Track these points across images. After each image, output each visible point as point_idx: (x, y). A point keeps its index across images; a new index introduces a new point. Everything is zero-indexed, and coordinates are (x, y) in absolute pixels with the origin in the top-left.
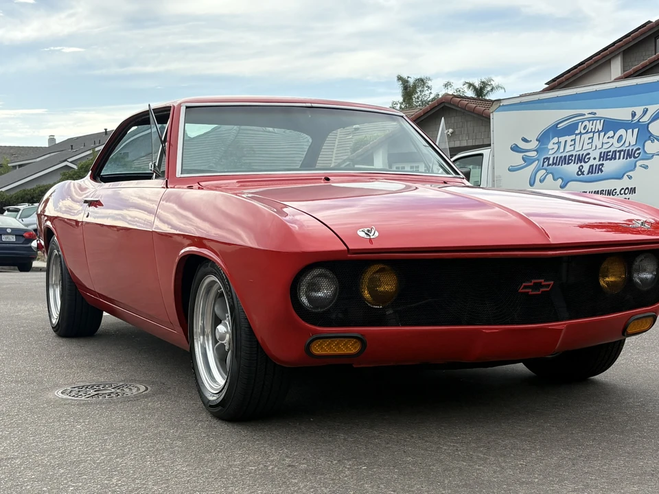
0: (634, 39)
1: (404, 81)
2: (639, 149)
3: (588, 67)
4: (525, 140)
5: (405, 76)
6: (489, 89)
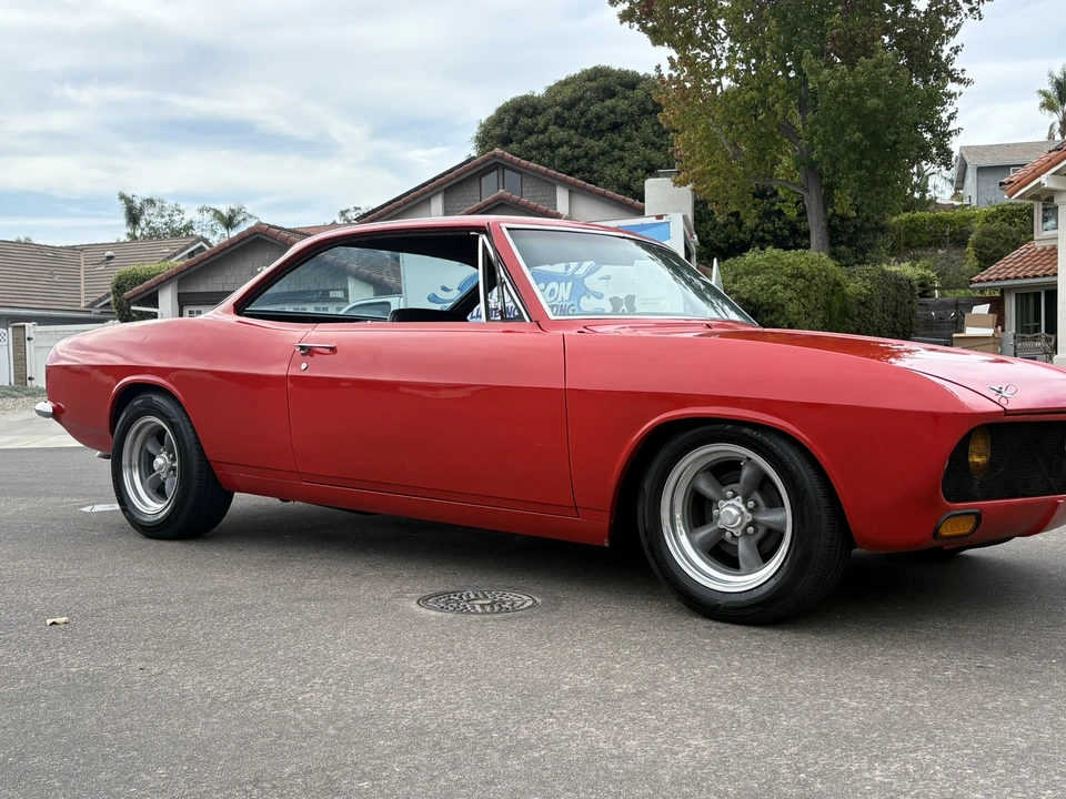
0: (458, 176)
1: (128, 201)
2: (573, 305)
3: (405, 203)
4: (445, 289)
5: (129, 195)
6: (240, 218)
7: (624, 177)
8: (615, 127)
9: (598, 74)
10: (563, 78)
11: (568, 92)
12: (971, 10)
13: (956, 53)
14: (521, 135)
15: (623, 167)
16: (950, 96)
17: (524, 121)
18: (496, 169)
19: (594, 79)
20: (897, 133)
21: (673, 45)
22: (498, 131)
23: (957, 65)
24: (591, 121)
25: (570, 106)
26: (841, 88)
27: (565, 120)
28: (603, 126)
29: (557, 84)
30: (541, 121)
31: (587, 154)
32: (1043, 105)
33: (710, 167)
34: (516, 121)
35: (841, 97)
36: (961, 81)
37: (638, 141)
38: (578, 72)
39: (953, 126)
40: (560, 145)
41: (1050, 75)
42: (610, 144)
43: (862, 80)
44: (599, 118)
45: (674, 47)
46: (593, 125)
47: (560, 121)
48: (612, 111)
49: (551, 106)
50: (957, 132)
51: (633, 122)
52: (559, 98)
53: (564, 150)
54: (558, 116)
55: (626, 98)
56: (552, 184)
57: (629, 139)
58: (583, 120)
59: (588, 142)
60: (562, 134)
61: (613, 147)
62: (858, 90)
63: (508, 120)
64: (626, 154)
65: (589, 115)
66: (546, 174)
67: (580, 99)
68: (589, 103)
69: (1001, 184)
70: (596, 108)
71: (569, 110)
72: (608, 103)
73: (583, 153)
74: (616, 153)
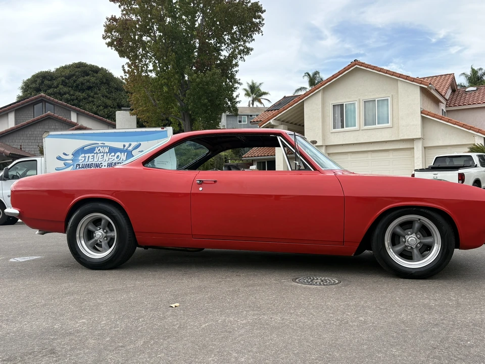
7: (95, 109)
8: (89, 88)
9: (80, 65)
10: (64, 66)
11: (67, 72)
12: (241, 58)
13: (236, 72)
14: (45, 88)
15: (94, 105)
16: (236, 88)
17: (46, 82)
18: (42, 102)
19: (79, 67)
20: (220, 101)
21: (128, 57)
22: (34, 85)
23: (237, 77)
24: (79, 85)
25: (69, 77)
26: (201, 82)
27: (66, 83)
28: (84, 87)
29: (60, 68)
30: (55, 83)
31: (77, 99)
32: (246, 94)
33: (145, 109)
34: (43, 82)
35: (201, 86)
36: (239, 83)
37: (100, 95)
38: (71, 63)
39: (237, 100)
40: (65, 94)
41: (248, 84)
42: (88, 95)
43: (208, 79)
44: (82, 84)
45: (130, 59)
46: (79, 87)
47: (64, 83)
48: (88, 81)
49: (60, 77)
50: (239, 102)
51: (97, 87)
52: (63, 74)
53: (67, 96)
54: (63, 81)
55: (94, 77)
56: (69, 110)
57: (96, 94)
58: (75, 84)
59: (78, 93)
60: (66, 89)
61: (89, 96)
62: (207, 83)
63: (39, 81)
64: (95, 100)
65: (78, 82)
66: (66, 106)
67: (73, 75)
68: (78, 77)
69: (251, 122)
70: (81, 79)
71: (68, 79)
72: (86, 78)
73: (75, 98)
74: (90, 99)
